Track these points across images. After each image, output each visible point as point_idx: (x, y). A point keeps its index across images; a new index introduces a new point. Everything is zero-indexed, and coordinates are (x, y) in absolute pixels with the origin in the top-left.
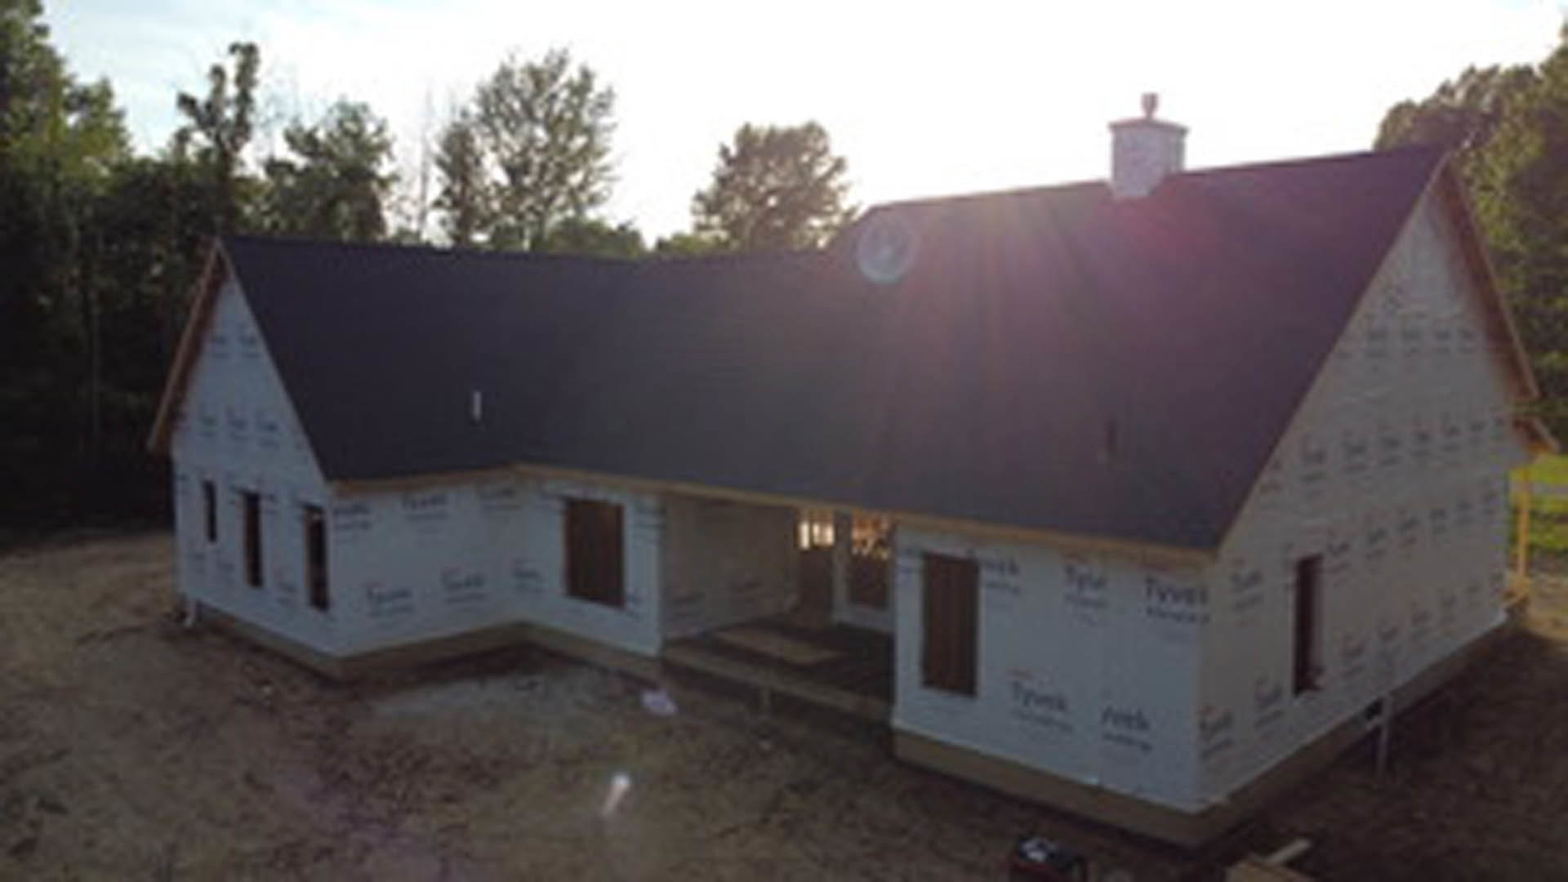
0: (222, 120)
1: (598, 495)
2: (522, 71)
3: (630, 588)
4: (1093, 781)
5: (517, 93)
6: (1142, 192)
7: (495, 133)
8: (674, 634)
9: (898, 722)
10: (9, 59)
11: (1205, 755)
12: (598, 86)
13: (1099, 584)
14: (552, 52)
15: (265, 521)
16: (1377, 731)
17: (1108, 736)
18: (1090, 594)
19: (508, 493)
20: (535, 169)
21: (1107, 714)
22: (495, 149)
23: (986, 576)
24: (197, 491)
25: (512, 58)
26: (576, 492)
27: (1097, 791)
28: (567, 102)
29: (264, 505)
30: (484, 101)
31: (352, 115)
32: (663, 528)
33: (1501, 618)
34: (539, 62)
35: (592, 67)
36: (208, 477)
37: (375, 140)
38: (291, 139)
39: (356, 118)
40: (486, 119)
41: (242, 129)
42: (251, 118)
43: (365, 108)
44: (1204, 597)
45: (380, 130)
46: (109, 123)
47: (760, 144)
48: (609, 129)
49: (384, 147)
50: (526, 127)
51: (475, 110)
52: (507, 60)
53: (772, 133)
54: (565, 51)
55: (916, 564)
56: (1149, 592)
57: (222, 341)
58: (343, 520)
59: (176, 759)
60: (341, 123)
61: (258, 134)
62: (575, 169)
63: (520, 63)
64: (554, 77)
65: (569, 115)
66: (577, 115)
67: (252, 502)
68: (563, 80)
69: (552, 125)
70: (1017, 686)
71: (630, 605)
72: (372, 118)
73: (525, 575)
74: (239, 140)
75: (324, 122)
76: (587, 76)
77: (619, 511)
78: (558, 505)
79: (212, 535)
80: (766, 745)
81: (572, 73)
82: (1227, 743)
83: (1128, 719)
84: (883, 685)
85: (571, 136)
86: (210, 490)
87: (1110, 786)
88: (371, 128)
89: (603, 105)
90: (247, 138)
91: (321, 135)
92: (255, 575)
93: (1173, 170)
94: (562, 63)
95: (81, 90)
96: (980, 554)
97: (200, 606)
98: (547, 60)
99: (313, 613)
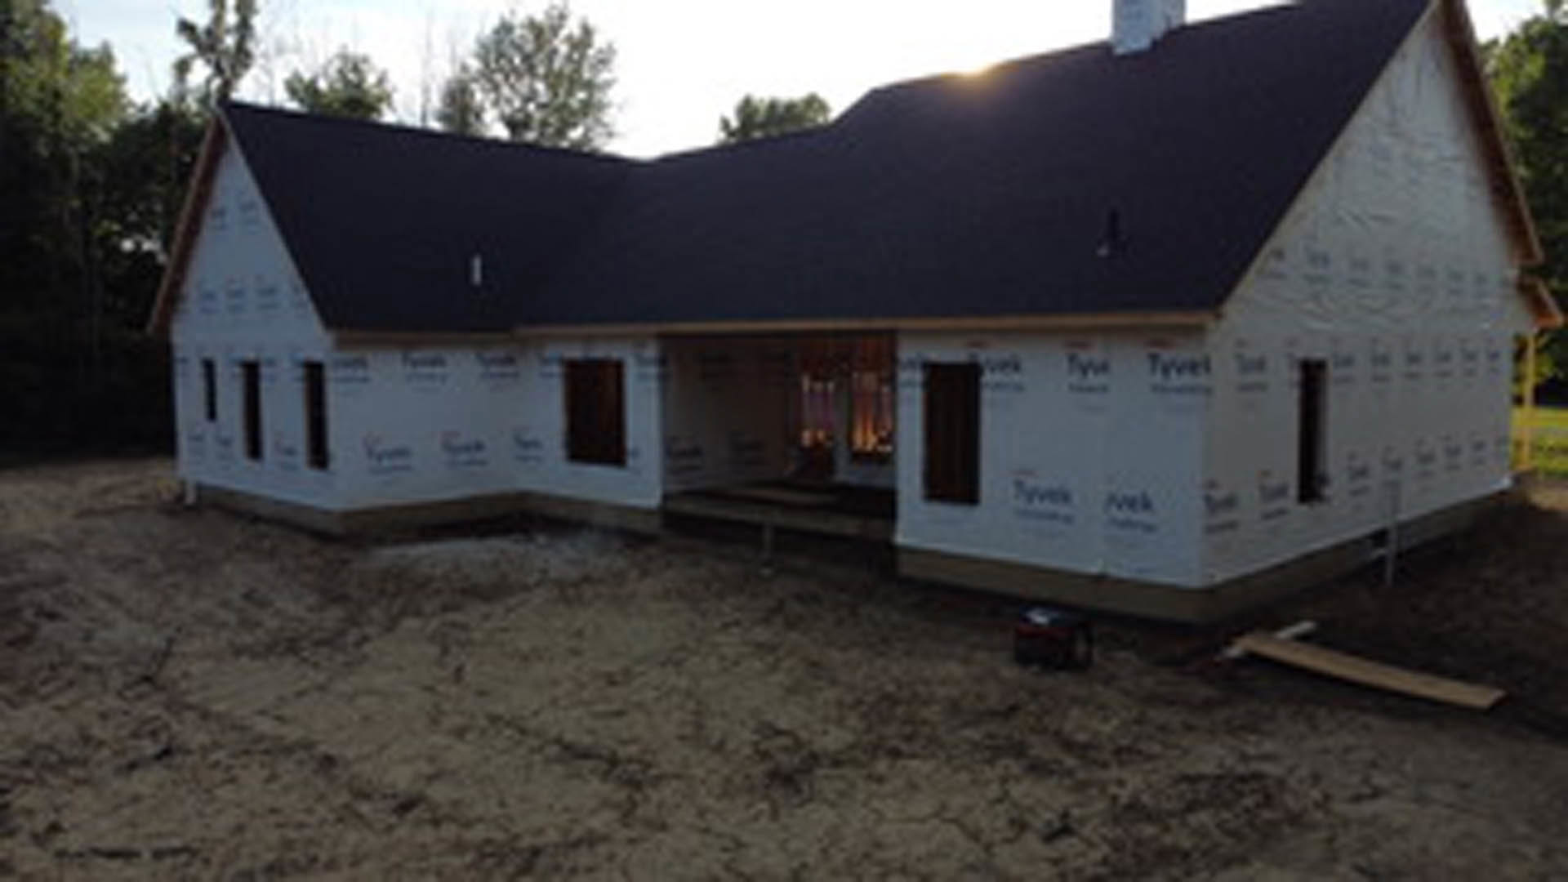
0: (221, 47)
1: (599, 352)
2: (523, 26)
3: (630, 443)
4: (1094, 569)
5: (518, 48)
6: (1143, 43)
7: (496, 88)
8: (675, 488)
9: (900, 539)
10: (9, 22)
11: (1210, 530)
12: (599, 42)
13: (1104, 368)
14: (553, 7)
15: (264, 385)
16: (1381, 561)
17: (1114, 522)
18: (1093, 379)
19: (510, 361)
20: (535, 124)
21: (1112, 499)
22: (496, 103)
23: (988, 377)
24: (196, 371)
25: (513, 12)
26: (576, 353)
27: (1100, 579)
28: (569, 58)
29: (264, 371)
30: (483, 57)
31: (354, 66)
32: (663, 378)
33: (1506, 483)
34: (540, 17)
35: (592, 22)
36: (207, 354)
37: (375, 91)
38: (293, 91)
39: (356, 69)
40: (487, 74)
41: (242, 58)
42: (251, 46)
43: (365, 60)
44: (1208, 369)
45: (381, 81)
46: (110, 87)
47: (760, 117)
48: (608, 84)
49: (386, 98)
50: (526, 80)
51: (475, 65)
52: (507, 16)
53: (773, 106)
54: (566, 6)
55: (918, 376)
56: (1153, 370)
57: (221, 213)
58: (343, 373)
59: (176, 586)
60: (341, 72)
61: (258, 63)
62: (574, 125)
63: (519, 19)
64: (555, 31)
65: (568, 70)
66: (578, 70)
67: (251, 372)
68: (564, 33)
69: (554, 80)
70: (1019, 484)
71: (631, 462)
72: (373, 69)
73: (525, 445)
74: (238, 69)
75: (325, 74)
76: (587, 32)
77: (619, 366)
78: (556, 369)
79: (212, 414)
80: (766, 572)
81: (572, 28)
82: (1232, 525)
83: (1131, 503)
84: (884, 504)
85: (570, 93)
86: (209, 367)
87: (1114, 572)
88: (371, 79)
89: (604, 61)
90: (246, 66)
91: (323, 85)
92: (255, 449)
93: (1175, 23)
94: (562, 17)
95: (81, 56)
96: (982, 356)
97: (200, 488)
98: (548, 14)
99: (313, 474)
